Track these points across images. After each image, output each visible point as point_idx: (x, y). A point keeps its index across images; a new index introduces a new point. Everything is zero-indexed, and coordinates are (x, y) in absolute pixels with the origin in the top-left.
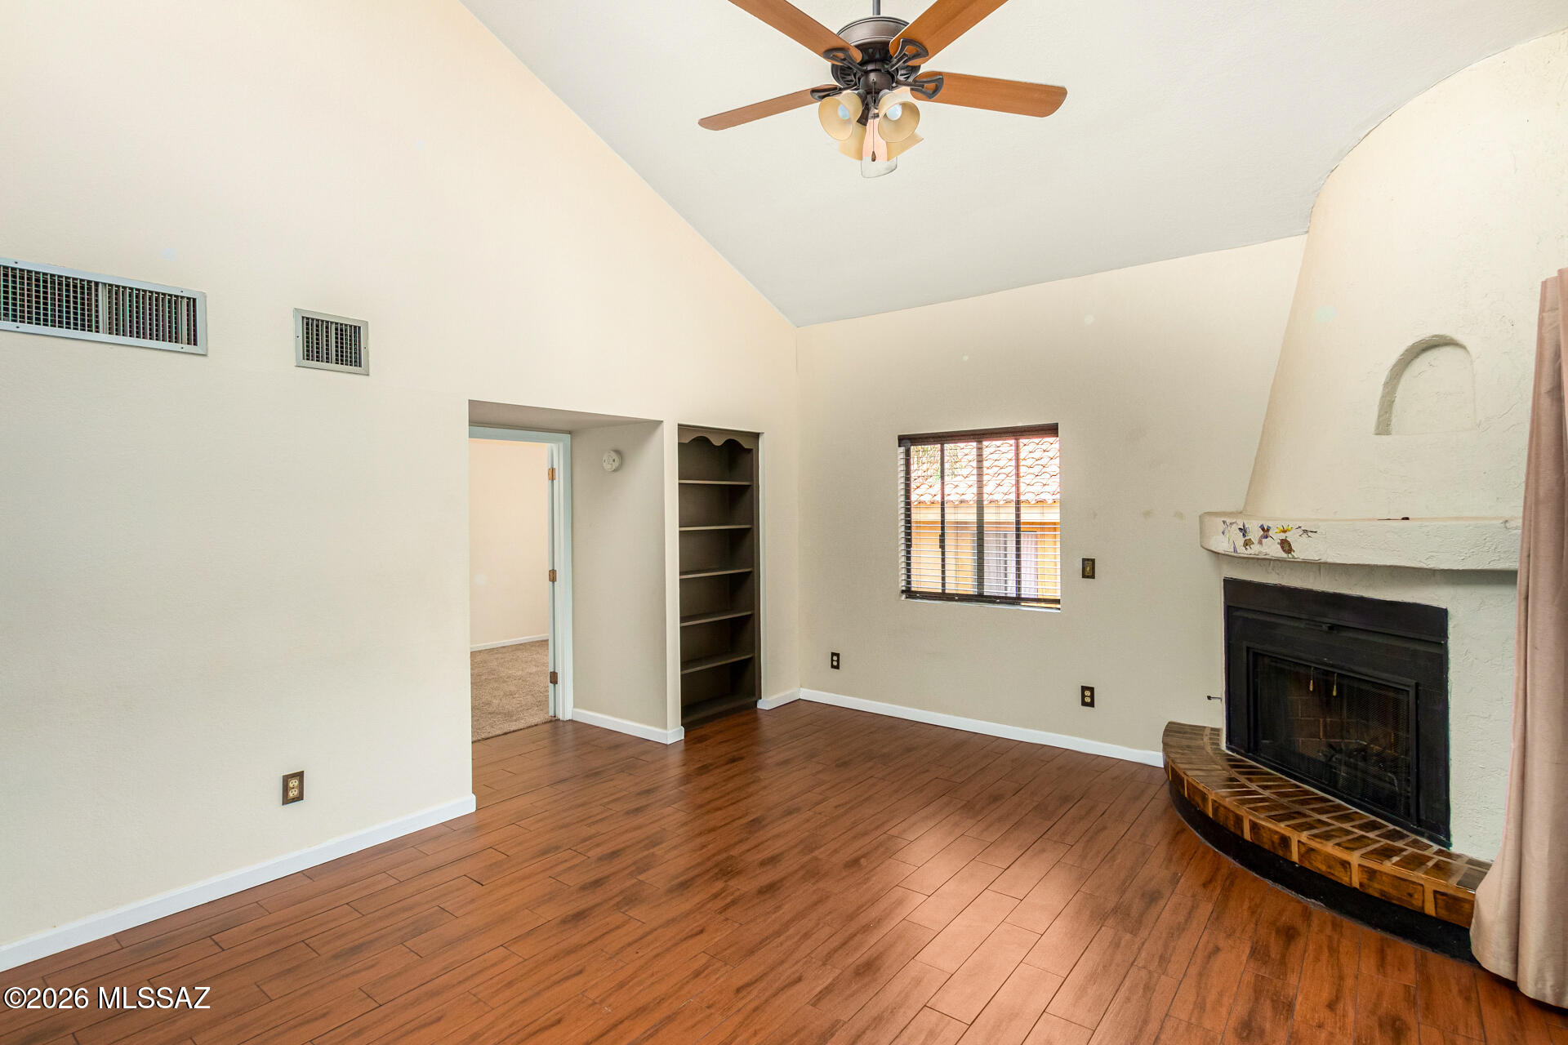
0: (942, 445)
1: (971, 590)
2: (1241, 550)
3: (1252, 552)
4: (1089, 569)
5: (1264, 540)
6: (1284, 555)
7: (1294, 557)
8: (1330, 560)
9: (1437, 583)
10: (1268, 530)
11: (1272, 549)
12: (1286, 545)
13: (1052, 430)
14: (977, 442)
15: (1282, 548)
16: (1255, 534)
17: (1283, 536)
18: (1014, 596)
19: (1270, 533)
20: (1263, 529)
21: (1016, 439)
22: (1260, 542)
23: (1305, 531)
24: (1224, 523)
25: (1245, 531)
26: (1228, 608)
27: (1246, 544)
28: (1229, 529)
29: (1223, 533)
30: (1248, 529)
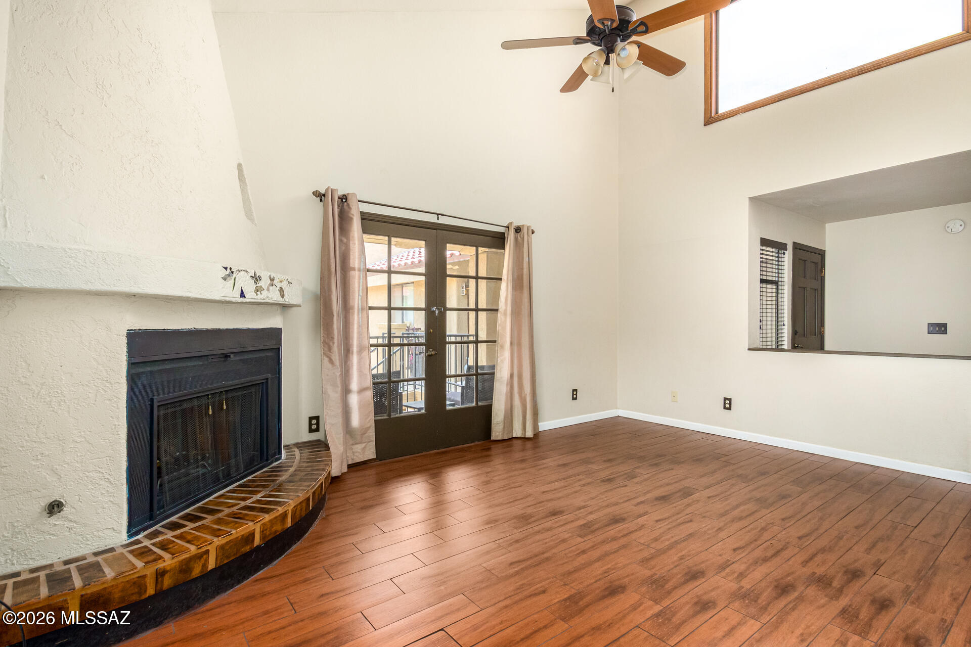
2: (250, 294)
3: (262, 297)
5: (271, 288)
6: (281, 299)
7: (284, 301)
9: (277, 315)
10: (274, 280)
11: (275, 295)
12: (282, 292)
15: (280, 294)
16: (264, 281)
17: (281, 285)
20: (270, 279)
22: (268, 289)
23: (289, 283)
24: (226, 268)
25: (256, 279)
26: (131, 365)
27: (257, 290)
28: (235, 275)
29: (225, 279)
30: (260, 277)
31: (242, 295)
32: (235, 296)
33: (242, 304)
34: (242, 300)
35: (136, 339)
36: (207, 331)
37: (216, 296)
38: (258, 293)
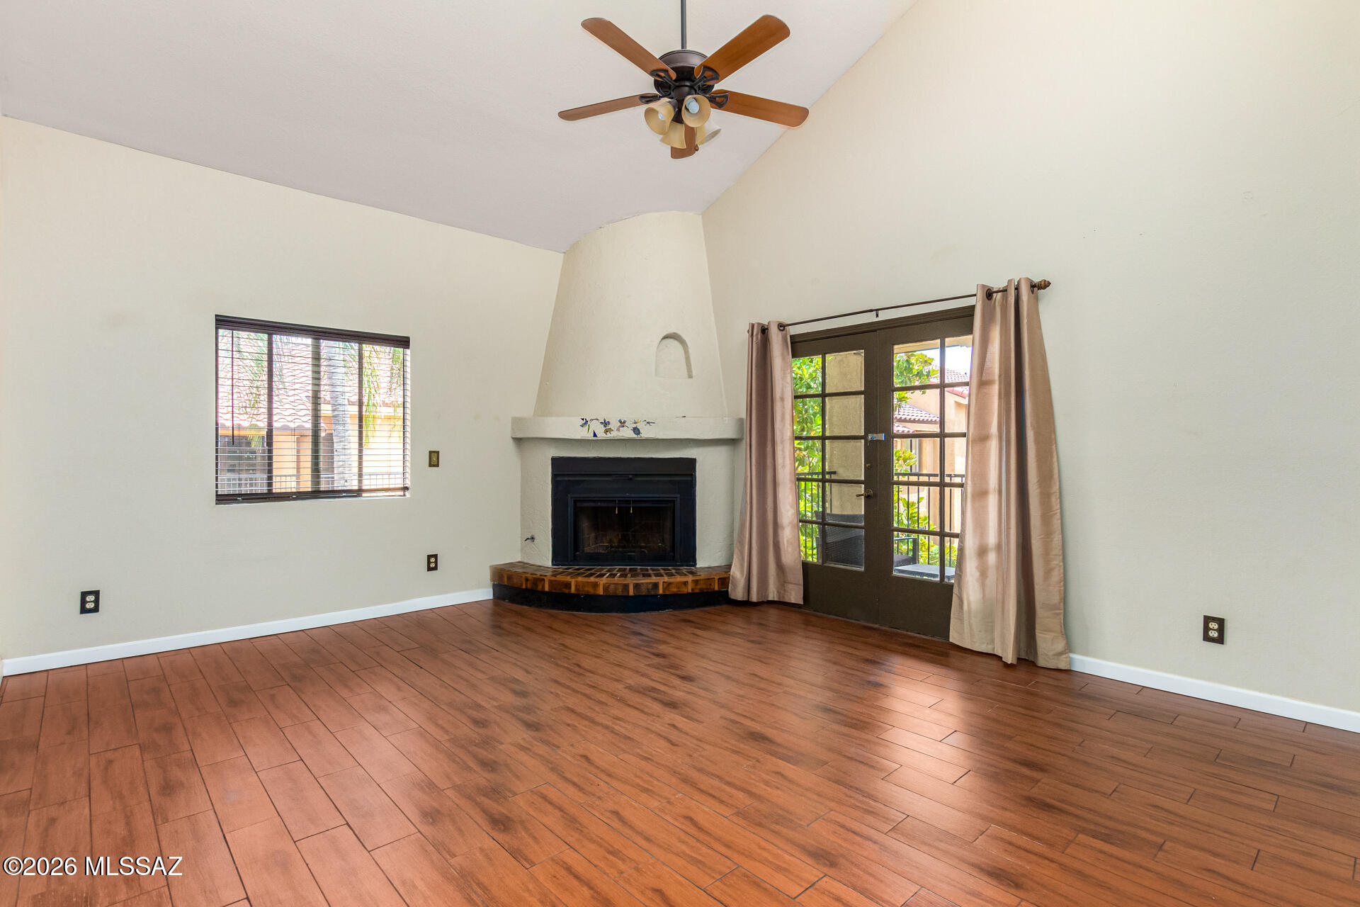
0: (270, 336)
1: (307, 486)
2: (601, 435)
3: (612, 435)
4: (434, 459)
5: (621, 429)
6: (635, 436)
7: (641, 437)
8: (660, 437)
9: (691, 447)
10: (624, 422)
11: (627, 433)
12: (636, 431)
13: (403, 342)
14: (314, 339)
15: (634, 432)
16: (614, 425)
17: (635, 426)
18: (356, 488)
19: (626, 424)
20: (621, 422)
21: (360, 344)
22: (618, 430)
23: (648, 423)
24: (583, 419)
25: (605, 423)
26: (554, 476)
27: (606, 431)
28: (589, 423)
29: (582, 426)
30: (609, 422)
31: (595, 435)
32: (590, 436)
33: (595, 442)
34: (595, 438)
35: (556, 462)
36: (609, 458)
37: (578, 437)
38: (608, 433)
